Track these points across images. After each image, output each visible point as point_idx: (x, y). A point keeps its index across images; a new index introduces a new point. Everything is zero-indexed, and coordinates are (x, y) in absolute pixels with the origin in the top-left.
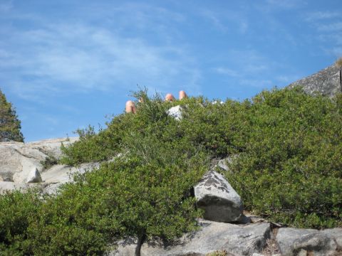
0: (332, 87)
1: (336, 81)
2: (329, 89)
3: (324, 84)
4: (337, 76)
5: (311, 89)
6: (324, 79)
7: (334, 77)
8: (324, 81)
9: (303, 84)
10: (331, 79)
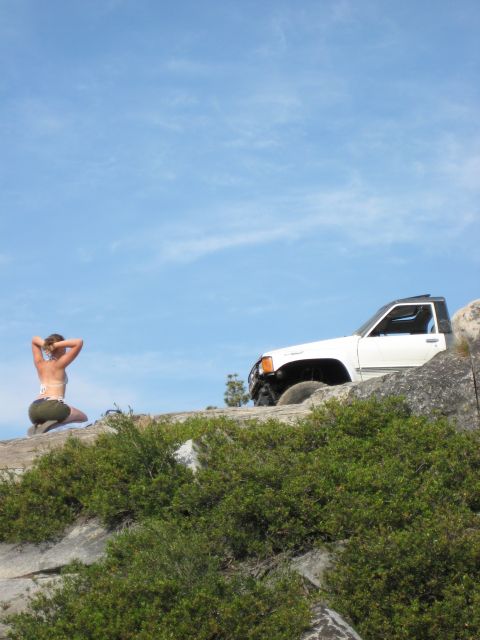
0: (461, 399)
1: (466, 389)
2: (454, 403)
3: (444, 394)
4: (469, 380)
5: (420, 401)
6: (445, 384)
7: (464, 382)
8: (444, 388)
9: (404, 391)
10: (457, 385)
